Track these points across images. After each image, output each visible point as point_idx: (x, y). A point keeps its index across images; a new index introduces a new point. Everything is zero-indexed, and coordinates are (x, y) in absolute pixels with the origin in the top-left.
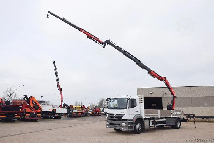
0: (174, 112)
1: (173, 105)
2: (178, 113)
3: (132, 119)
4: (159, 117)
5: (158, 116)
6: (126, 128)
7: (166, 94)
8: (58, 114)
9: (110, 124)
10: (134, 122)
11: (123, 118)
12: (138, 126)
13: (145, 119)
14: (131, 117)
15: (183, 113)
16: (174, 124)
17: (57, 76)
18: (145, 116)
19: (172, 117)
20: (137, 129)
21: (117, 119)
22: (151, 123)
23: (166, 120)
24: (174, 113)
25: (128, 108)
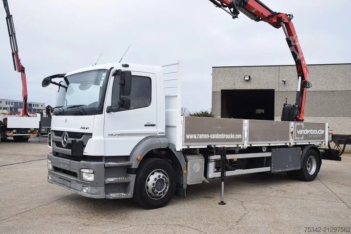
0: (299, 128)
1: (300, 109)
2: (313, 132)
3: (128, 154)
4: (246, 145)
5: (240, 140)
6: (95, 190)
7: (285, 82)
8: (15, 131)
9: (56, 169)
10: (135, 165)
11: (88, 151)
12: (152, 179)
13: (187, 152)
14: (123, 147)
15: (329, 134)
16: (299, 168)
17: (12, 34)
18: (186, 140)
19: (293, 144)
20: (150, 190)
21: (69, 151)
22: (212, 166)
23: (269, 154)
24: (300, 132)
25: (108, 112)
